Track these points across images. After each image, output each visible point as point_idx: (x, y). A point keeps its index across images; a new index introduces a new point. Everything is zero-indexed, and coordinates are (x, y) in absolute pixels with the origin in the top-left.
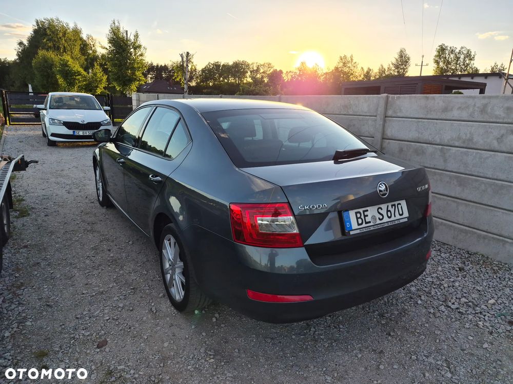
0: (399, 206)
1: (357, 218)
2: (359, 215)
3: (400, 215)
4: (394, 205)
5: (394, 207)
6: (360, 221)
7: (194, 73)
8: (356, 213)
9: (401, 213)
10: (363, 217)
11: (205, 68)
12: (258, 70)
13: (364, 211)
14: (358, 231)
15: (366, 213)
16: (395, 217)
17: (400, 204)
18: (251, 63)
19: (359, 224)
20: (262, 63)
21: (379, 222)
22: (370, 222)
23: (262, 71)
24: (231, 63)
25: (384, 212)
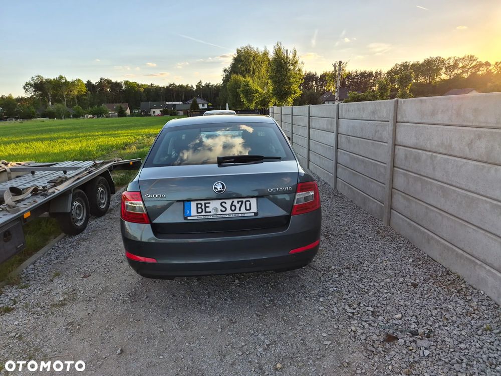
0: (248, 203)
1: (198, 208)
2: (199, 206)
3: (246, 210)
4: (242, 202)
5: (240, 203)
6: (200, 210)
7: (379, 77)
8: (197, 204)
9: (248, 208)
10: (203, 207)
11: (391, 70)
12: (455, 66)
13: (205, 204)
14: (196, 218)
15: (207, 205)
16: (240, 210)
17: (249, 201)
18: (446, 58)
19: (198, 213)
20: (461, 56)
21: (220, 212)
22: (210, 212)
23: (461, 65)
24: (421, 61)
25: (228, 206)
